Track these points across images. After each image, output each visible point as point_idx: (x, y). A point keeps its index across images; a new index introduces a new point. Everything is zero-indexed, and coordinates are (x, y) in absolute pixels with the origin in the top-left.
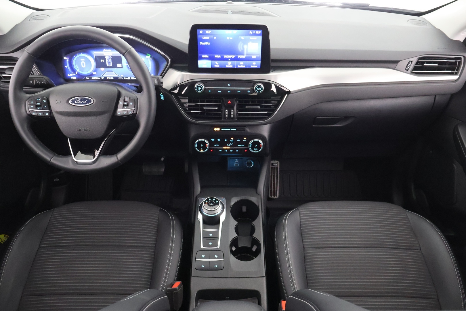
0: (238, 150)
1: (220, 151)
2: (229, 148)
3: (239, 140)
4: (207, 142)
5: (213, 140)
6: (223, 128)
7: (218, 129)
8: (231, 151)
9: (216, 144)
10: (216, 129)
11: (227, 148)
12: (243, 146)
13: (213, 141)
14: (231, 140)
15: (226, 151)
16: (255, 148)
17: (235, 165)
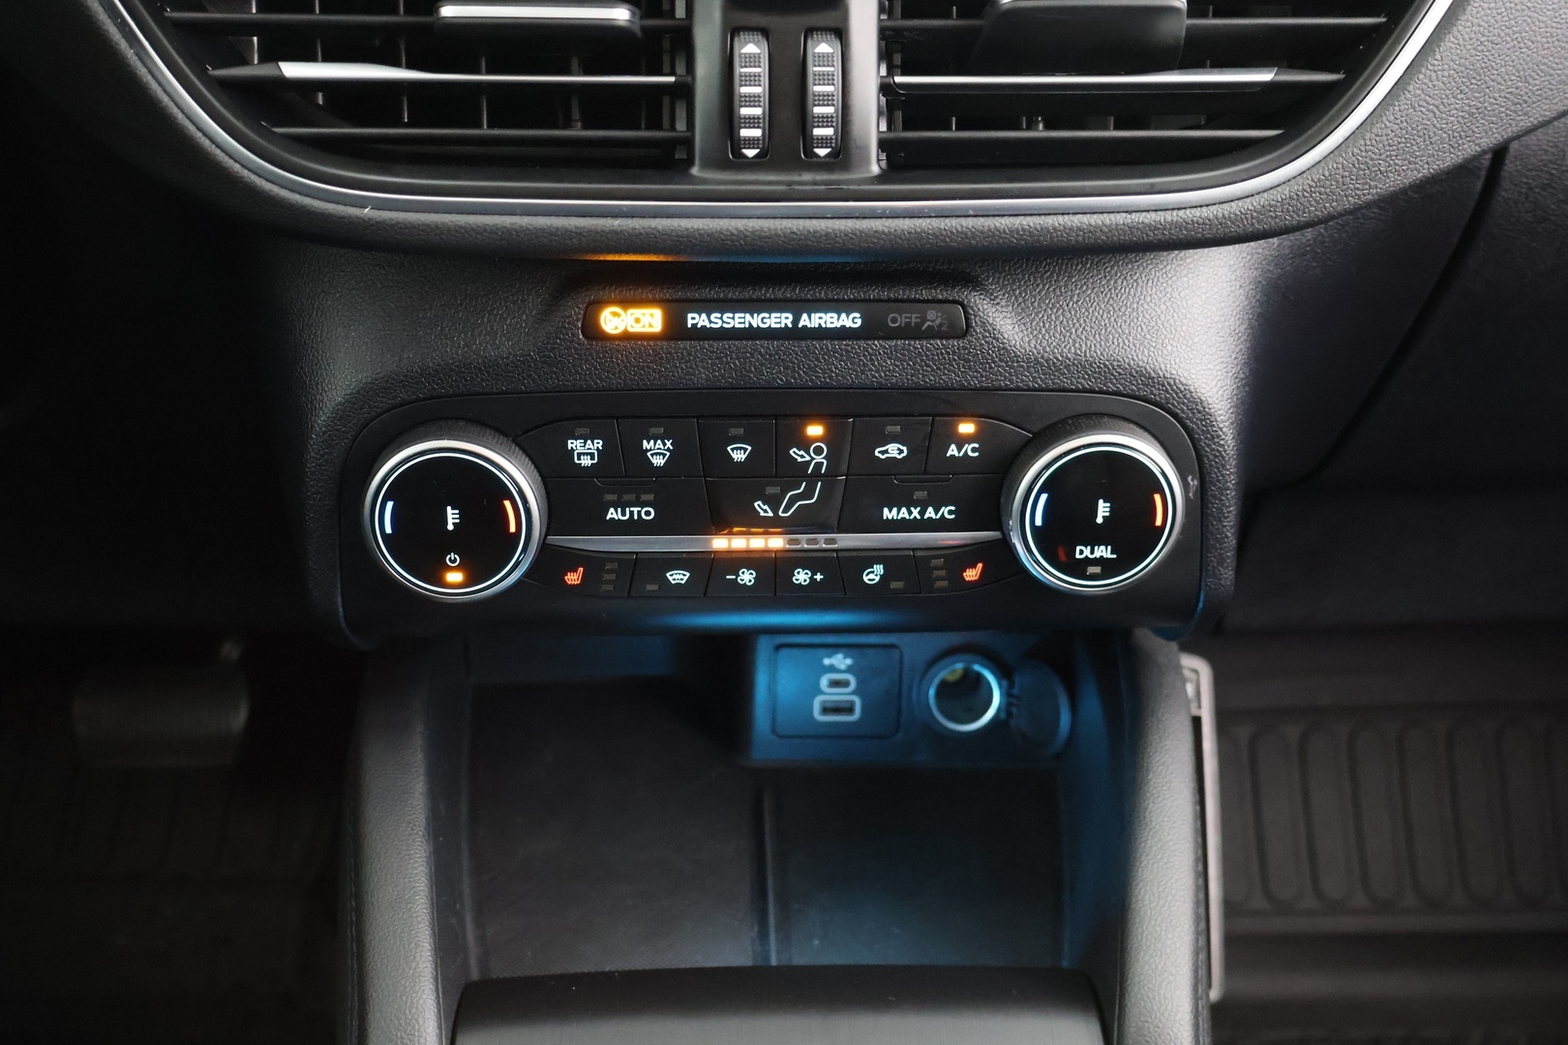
0: (879, 569)
1: (678, 577)
2: (777, 542)
3: (894, 450)
4: (516, 473)
5: (585, 451)
6: (707, 306)
7: (649, 320)
8: (801, 577)
9: (622, 505)
10: (614, 320)
11: (757, 543)
12: (941, 525)
13: (586, 462)
14: (805, 444)
15: (747, 577)
16: (1093, 543)
17: (825, 710)
